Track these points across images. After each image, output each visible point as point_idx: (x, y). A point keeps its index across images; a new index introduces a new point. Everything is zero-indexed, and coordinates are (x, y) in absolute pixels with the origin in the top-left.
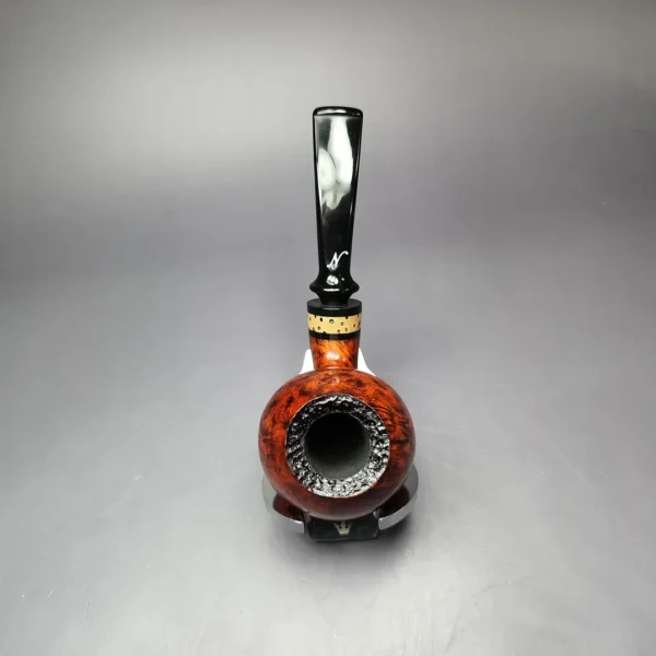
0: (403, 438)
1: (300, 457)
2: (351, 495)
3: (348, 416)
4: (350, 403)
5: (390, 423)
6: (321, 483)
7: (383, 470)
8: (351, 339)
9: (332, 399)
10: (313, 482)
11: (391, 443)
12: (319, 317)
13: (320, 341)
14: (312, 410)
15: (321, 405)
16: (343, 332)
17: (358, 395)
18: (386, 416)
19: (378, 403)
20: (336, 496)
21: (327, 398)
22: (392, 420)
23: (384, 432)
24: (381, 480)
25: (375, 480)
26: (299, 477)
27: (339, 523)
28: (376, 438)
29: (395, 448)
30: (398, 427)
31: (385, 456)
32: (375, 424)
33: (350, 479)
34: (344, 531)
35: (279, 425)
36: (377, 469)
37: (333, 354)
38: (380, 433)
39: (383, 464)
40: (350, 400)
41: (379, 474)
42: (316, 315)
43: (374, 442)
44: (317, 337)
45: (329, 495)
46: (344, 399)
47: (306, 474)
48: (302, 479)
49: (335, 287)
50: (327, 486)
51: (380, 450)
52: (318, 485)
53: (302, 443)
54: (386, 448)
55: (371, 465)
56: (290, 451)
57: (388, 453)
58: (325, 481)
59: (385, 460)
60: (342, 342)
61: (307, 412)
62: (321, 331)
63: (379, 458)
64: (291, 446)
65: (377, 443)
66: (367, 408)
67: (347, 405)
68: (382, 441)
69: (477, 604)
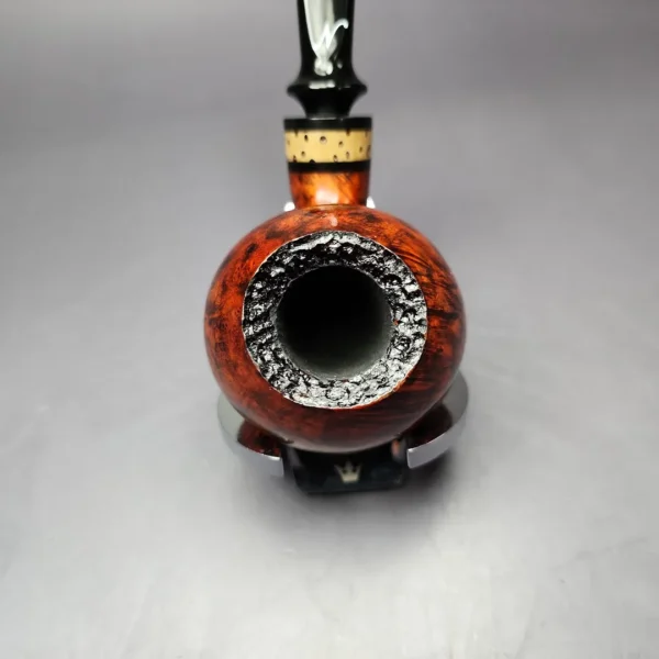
0: (447, 309)
1: (269, 342)
2: (361, 404)
3: (352, 270)
4: (356, 247)
5: (425, 280)
6: (308, 385)
7: (416, 359)
8: (356, 172)
9: (323, 240)
10: (294, 384)
11: (429, 312)
12: (301, 135)
13: (305, 176)
14: (287, 260)
15: (303, 252)
16: (342, 158)
17: (368, 233)
18: (419, 268)
19: (405, 248)
20: (334, 406)
21: (314, 238)
22: (429, 276)
23: (416, 294)
24: (412, 378)
25: (401, 377)
26: (268, 376)
27: (341, 460)
28: (403, 306)
29: (435, 322)
30: (440, 290)
31: (418, 335)
32: (400, 282)
33: (357, 378)
34: (350, 477)
35: (233, 290)
36: (405, 358)
37: (327, 192)
38: (410, 296)
39: (415, 349)
40: (354, 240)
41: (409, 367)
42: (296, 131)
43: (399, 314)
44: (301, 170)
45: (321, 404)
46: (345, 239)
47: (281, 371)
48: (273, 378)
49: (327, 78)
50: (316, 391)
51: (411, 325)
52: (302, 388)
53: (273, 318)
54: (420, 323)
55: (394, 353)
56: (251, 331)
57: (423, 331)
58: (313, 382)
59: (420, 343)
60: (342, 177)
61: (280, 264)
62: (306, 159)
63: (408, 341)
64: (252, 323)
65: (404, 315)
66: (386, 253)
67: (350, 250)
68: (413, 311)
69: (563, 581)
